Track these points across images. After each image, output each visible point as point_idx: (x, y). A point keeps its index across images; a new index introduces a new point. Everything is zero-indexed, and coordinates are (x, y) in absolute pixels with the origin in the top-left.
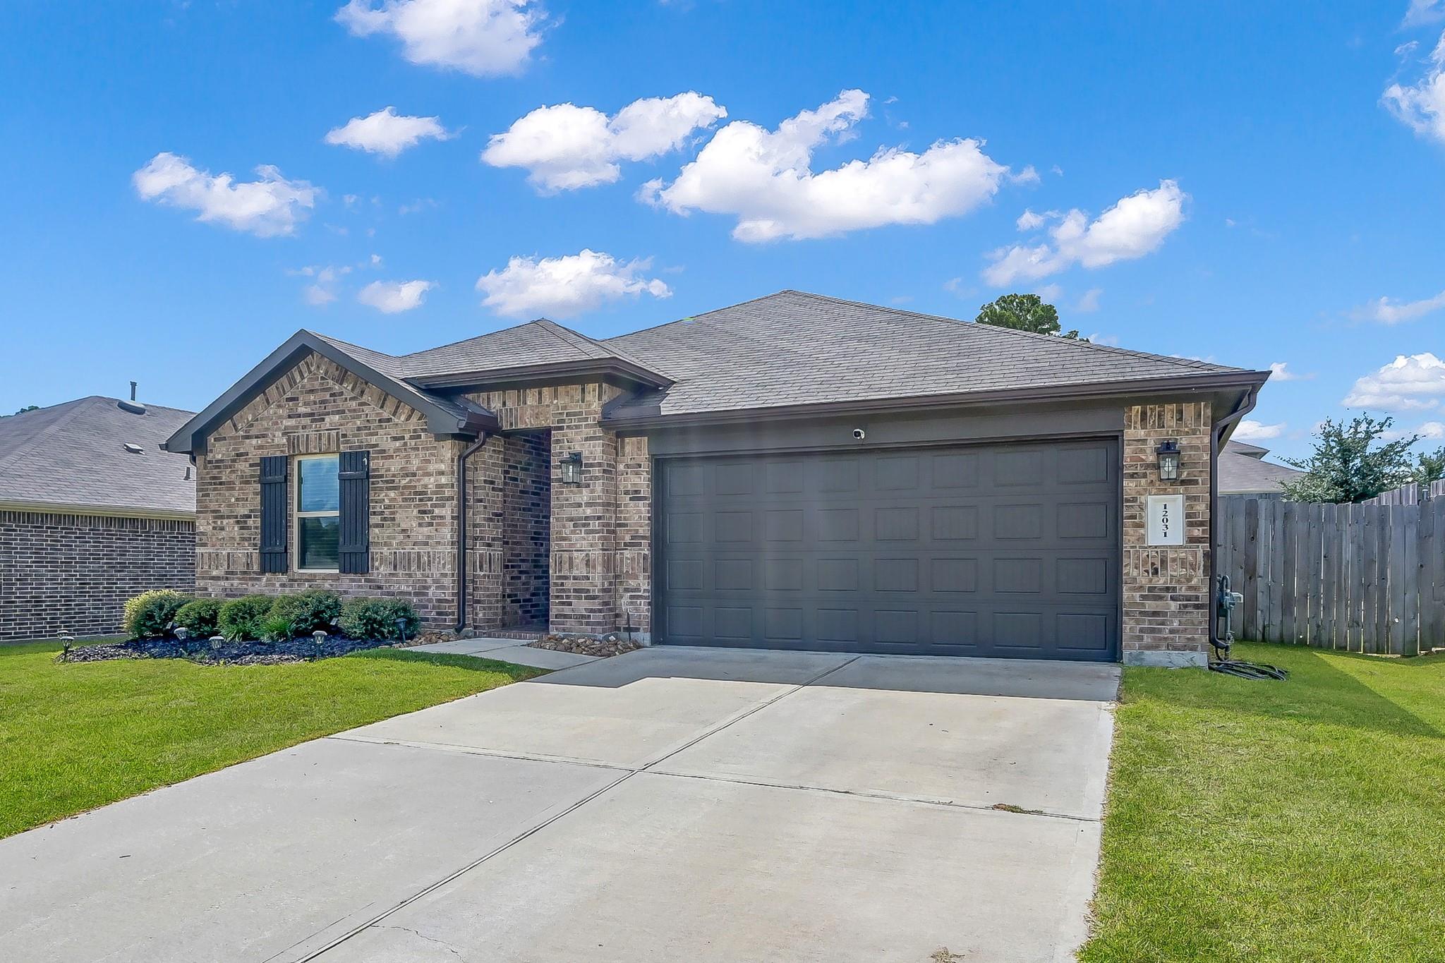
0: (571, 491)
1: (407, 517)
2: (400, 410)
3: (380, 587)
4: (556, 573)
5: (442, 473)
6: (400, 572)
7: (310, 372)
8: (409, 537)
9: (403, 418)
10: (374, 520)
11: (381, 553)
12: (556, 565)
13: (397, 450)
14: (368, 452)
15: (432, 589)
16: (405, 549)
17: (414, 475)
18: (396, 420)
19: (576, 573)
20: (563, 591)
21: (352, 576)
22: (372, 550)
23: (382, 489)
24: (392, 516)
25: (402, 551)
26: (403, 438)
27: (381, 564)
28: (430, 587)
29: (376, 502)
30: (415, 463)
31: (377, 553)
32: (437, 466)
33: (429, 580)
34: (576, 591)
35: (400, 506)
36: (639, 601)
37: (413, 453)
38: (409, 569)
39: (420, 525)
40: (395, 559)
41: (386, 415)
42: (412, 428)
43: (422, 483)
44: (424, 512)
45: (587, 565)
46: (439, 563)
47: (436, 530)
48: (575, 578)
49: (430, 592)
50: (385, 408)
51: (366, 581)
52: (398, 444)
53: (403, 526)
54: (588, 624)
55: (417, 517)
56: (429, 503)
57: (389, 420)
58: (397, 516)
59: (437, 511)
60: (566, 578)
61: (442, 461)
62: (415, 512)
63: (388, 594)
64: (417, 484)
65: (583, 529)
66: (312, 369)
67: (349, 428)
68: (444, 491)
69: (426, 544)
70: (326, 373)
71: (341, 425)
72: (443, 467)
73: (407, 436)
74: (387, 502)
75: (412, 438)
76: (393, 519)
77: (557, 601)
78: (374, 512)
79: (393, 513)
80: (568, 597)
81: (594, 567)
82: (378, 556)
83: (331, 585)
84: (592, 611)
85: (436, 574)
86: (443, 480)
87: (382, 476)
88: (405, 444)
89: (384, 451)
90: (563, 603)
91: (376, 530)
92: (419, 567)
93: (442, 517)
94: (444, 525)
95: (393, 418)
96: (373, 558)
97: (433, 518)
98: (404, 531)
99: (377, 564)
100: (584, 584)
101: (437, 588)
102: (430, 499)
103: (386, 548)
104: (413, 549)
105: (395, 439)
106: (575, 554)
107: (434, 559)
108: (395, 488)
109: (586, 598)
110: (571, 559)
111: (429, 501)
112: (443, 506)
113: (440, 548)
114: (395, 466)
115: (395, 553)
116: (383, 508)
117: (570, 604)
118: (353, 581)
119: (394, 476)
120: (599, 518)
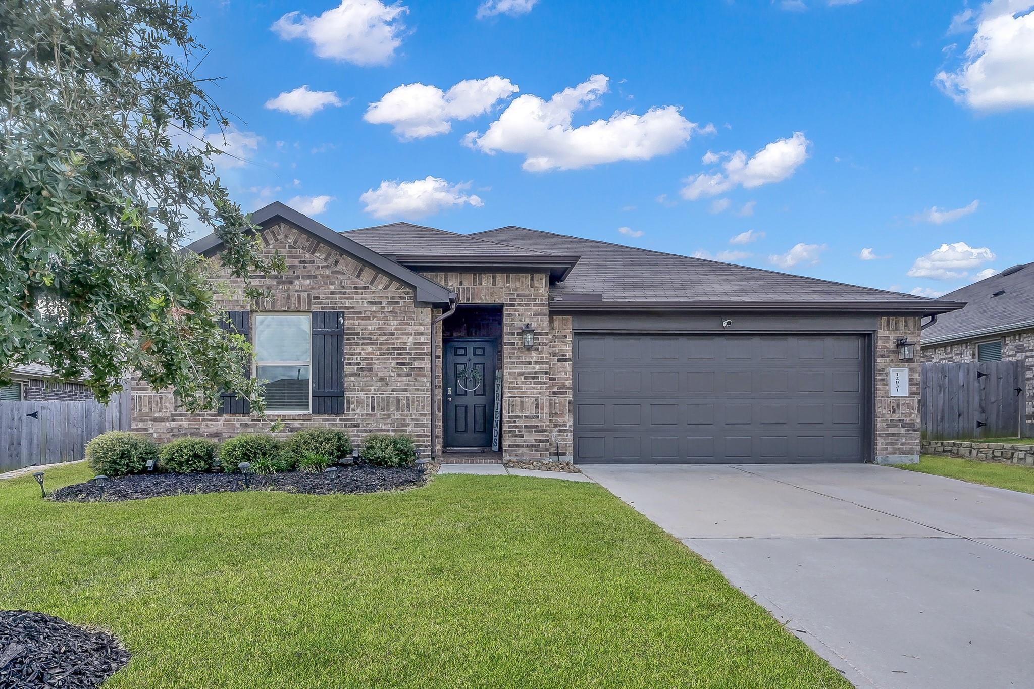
0: (522, 353)
1: (386, 369)
2: (378, 280)
3: (355, 426)
4: (509, 413)
5: (421, 334)
6: (378, 413)
7: (277, 240)
8: (387, 384)
9: (380, 287)
10: (348, 370)
11: (357, 397)
12: (509, 408)
13: (374, 313)
14: (344, 313)
15: (411, 426)
16: (383, 394)
17: (392, 334)
18: (373, 289)
19: (527, 413)
20: (516, 426)
21: (326, 417)
22: (347, 394)
23: (358, 344)
24: (370, 367)
25: (380, 396)
26: (381, 303)
27: (357, 407)
28: (409, 425)
29: (352, 355)
30: (393, 325)
31: (353, 397)
32: (416, 328)
33: (407, 419)
34: (526, 426)
35: (378, 359)
36: (565, 434)
37: (391, 317)
38: (388, 410)
39: (399, 375)
40: (372, 402)
41: (361, 283)
42: (389, 296)
43: (401, 340)
44: (404, 364)
45: (537, 406)
46: (418, 405)
47: (415, 379)
48: (526, 417)
49: (409, 429)
50: (361, 277)
51: (340, 420)
52: (374, 308)
53: (381, 375)
54: (537, 451)
55: (395, 368)
56: (408, 357)
57: (365, 288)
58: (375, 367)
59: (416, 364)
60: (518, 417)
61: (421, 324)
62: (394, 364)
63: (365, 431)
64: (396, 342)
65: (533, 381)
66: (279, 238)
67: (322, 292)
68: (424, 348)
69: (406, 390)
70: (296, 242)
71: (312, 288)
72: (422, 329)
73: (384, 302)
74: (363, 355)
75: (389, 304)
76: (371, 369)
77: (510, 434)
78: (350, 364)
79: (371, 364)
80: (519, 431)
81: (542, 409)
82: (355, 400)
83: (302, 425)
84: (541, 441)
85: (415, 414)
86: (422, 339)
87: (358, 333)
88: (383, 308)
89: (360, 313)
90: (516, 436)
91: (353, 378)
92: (397, 409)
93: (420, 369)
94: (424, 375)
95: (369, 286)
96: (348, 402)
97: (413, 369)
98: (381, 379)
99: (352, 406)
100: (533, 422)
101: (416, 425)
102: (409, 354)
103: (362, 393)
104: (391, 394)
105: (373, 304)
106: (526, 399)
107: (413, 402)
108: (372, 344)
109: (536, 431)
110: (522, 403)
111: (407, 355)
112: (423, 360)
113: (419, 394)
114: (371, 326)
115: (373, 397)
116: (359, 360)
117: (522, 436)
118: (328, 421)
119: (371, 333)
120: (546, 373)
